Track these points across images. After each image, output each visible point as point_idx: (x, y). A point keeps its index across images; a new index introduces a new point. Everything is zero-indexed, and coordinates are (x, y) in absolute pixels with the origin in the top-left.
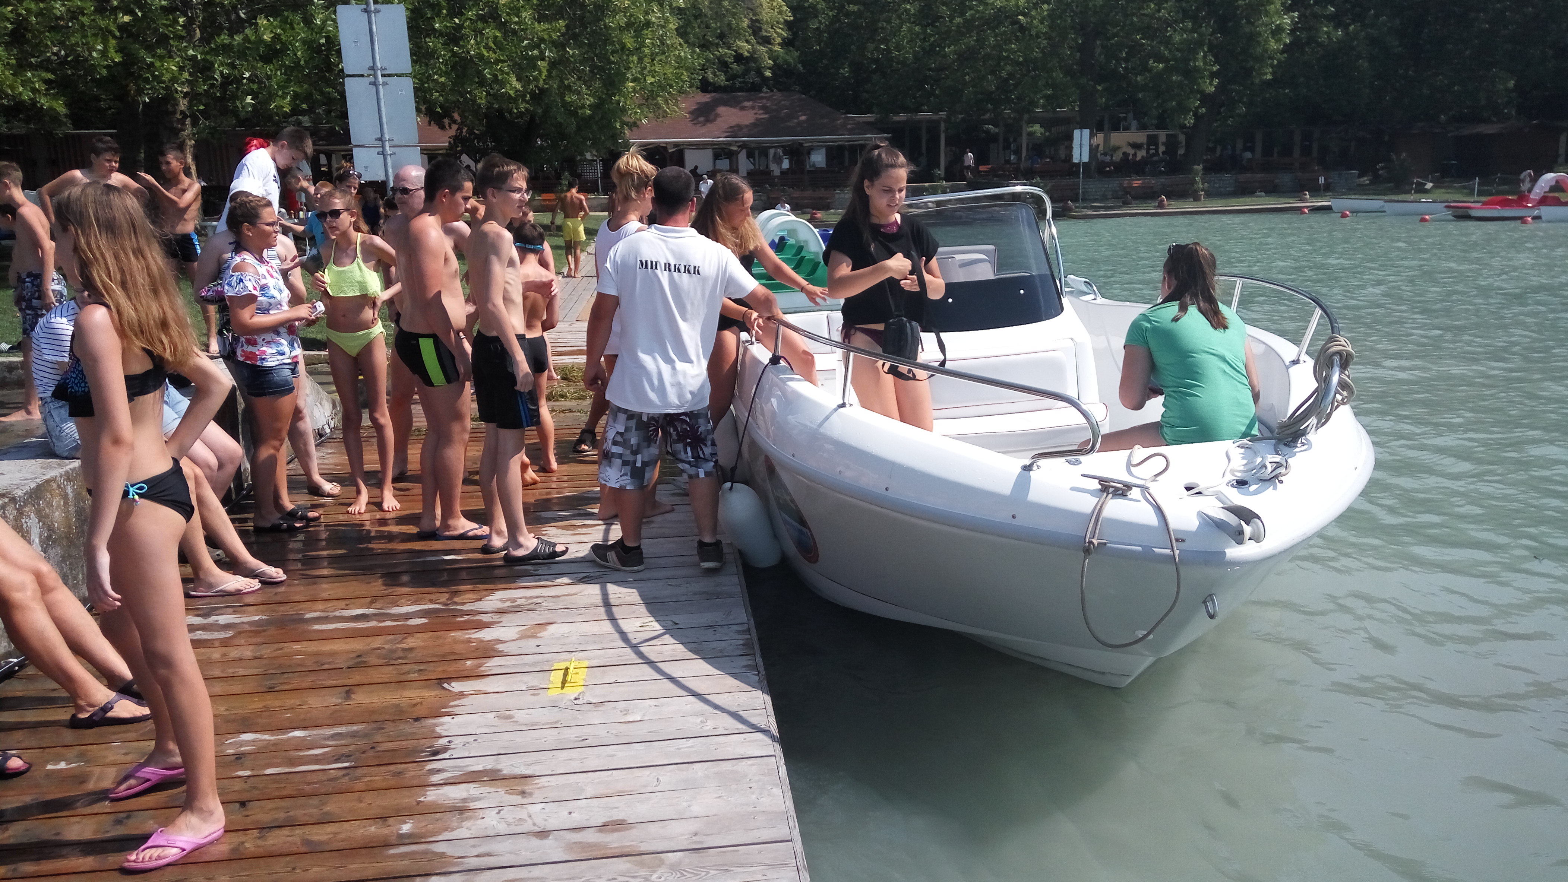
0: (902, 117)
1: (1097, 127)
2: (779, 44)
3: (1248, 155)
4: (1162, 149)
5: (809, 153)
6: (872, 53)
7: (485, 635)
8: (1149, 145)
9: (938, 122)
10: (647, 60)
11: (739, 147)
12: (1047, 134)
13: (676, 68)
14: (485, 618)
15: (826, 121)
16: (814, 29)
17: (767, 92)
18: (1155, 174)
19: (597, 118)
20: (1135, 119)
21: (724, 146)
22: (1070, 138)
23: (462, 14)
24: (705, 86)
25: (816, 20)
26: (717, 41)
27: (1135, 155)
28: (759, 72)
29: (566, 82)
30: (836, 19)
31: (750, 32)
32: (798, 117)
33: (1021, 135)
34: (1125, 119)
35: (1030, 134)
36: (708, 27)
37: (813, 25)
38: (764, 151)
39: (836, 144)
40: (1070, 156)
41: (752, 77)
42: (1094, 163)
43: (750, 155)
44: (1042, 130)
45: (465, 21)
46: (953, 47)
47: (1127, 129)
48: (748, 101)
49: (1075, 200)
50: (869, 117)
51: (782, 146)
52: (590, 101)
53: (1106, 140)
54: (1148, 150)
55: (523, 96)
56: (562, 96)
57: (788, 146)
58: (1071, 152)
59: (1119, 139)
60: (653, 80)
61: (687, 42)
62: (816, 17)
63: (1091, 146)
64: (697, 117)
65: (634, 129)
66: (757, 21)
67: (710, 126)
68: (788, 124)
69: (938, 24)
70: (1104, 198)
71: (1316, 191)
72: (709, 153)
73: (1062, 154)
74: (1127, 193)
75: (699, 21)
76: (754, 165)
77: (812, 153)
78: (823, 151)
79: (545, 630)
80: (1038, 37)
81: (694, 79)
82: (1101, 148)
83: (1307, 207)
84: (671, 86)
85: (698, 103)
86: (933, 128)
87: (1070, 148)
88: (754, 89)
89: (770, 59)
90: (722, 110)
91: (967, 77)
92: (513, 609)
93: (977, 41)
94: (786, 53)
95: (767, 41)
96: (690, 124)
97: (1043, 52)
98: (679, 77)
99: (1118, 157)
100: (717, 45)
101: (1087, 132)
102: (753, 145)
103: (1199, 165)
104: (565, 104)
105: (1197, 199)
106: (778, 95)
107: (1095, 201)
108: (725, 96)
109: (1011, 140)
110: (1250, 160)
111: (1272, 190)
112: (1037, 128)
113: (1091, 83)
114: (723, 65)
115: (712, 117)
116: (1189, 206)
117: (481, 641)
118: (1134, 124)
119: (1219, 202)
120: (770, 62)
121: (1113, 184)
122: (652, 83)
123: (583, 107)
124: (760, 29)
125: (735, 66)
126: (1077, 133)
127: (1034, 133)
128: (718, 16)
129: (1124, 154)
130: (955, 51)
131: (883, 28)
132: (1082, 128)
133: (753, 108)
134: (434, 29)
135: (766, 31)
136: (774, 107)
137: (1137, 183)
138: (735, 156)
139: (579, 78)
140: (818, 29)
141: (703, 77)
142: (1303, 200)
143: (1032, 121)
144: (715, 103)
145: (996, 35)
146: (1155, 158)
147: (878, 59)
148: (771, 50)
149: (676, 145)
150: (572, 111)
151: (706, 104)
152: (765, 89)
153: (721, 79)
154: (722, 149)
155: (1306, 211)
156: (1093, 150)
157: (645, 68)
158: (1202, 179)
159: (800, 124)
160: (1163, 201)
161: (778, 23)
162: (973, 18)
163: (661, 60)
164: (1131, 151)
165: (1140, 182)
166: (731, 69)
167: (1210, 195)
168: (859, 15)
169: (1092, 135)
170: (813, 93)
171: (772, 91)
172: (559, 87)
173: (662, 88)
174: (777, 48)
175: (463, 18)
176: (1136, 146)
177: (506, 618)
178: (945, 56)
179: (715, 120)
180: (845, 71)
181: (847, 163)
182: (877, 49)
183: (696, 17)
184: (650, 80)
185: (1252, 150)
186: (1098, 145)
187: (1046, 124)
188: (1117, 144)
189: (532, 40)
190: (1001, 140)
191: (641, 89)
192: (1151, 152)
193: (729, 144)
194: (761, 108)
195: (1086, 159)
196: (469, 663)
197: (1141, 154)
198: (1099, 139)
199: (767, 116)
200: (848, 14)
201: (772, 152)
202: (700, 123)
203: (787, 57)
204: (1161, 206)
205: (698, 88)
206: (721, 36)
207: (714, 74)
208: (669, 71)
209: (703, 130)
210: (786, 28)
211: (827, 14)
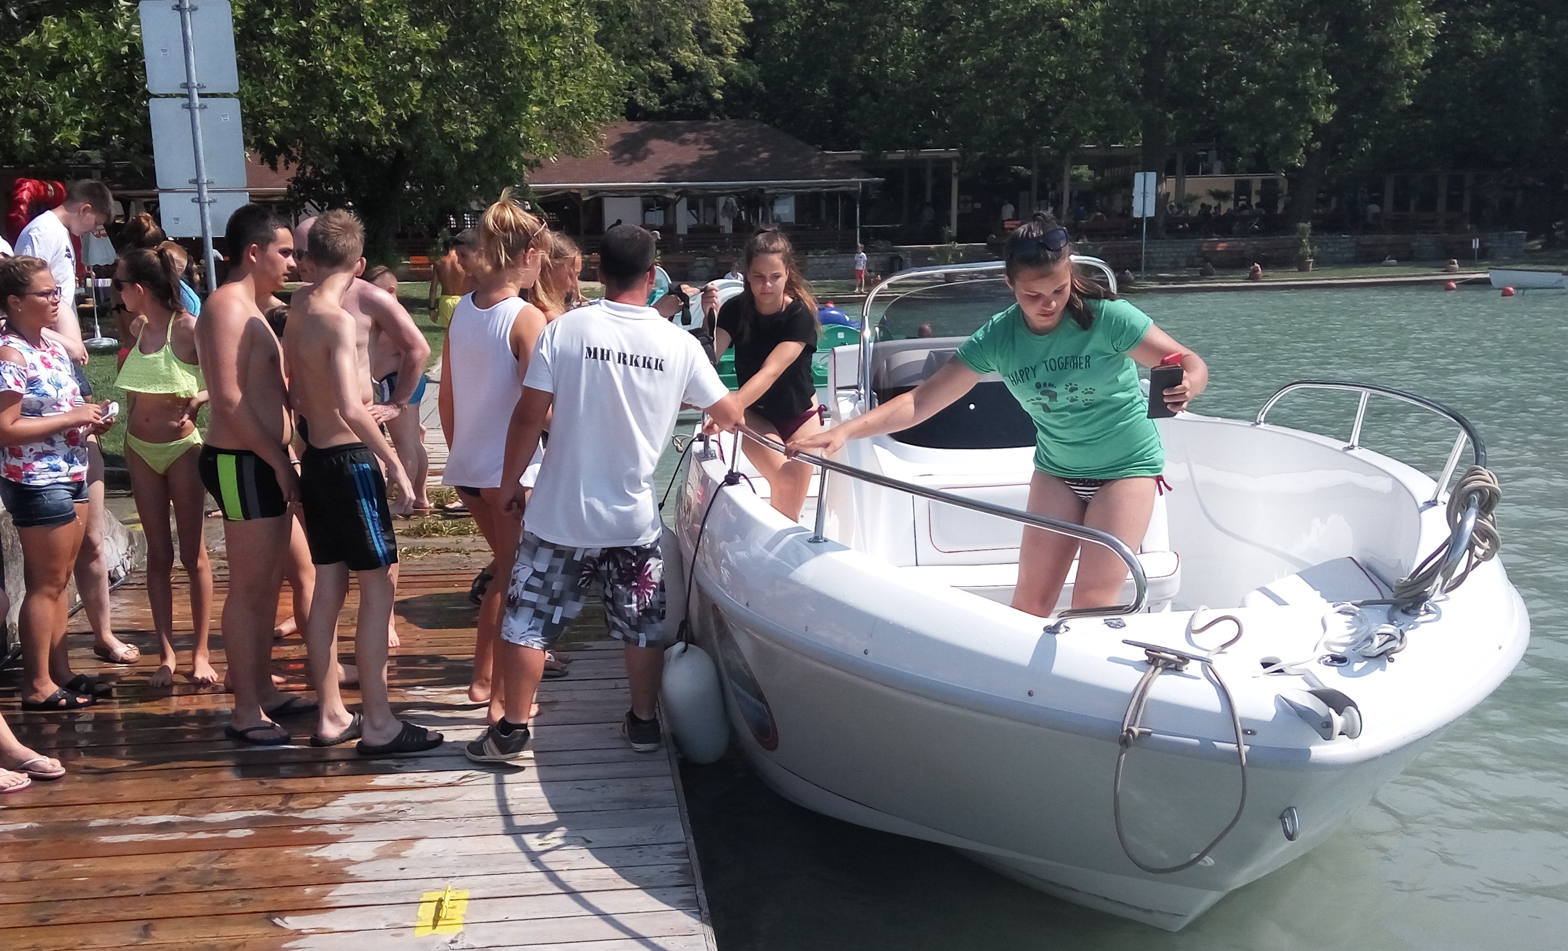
0: (901, 154)
1: (1167, 170)
2: (734, 56)
3: (1374, 208)
4: (1255, 200)
5: (772, 204)
6: (860, 68)
7: (331, 853)
8: (1238, 193)
9: (949, 160)
10: (555, 76)
11: (677, 194)
12: (1098, 178)
13: (594, 87)
14: (331, 830)
15: (795, 159)
16: (781, 35)
17: (715, 120)
18: (1246, 233)
19: (485, 155)
20: (1219, 158)
21: (657, 193)
22: (1129, 184)
23: (311, 15)
24: (632, 112)
25: (784, 24)
26: (649, 50)
27: (1218, 208)
28: (706, 93)
29: (445, 106)
30: (811, 21)
31: (695, 38)
32: (758, 154)
33: (1061, 179)
34: (1205, 158)
35: (1075, 179)
36: (638, 32)
37: (780, 28)
38: (710, 199)
39: (809, 191)
40: (1130, 208)
41: (696, 100)
42: (1162, 218)
43: (691, 206)
44: (1091, 173)
45: (314, 25)
46: (969, 59)
47: (1207, 172)
48: (691, 132)
49: (1136, 268)
50: (855, 154)
51: (736, 194)
52: (476, 131)
53: (1179, 187)
54: (1236, 201)
55: (388, 126)
56: (439, 123)
57: (743, 193)
58: (1131, 202)
59: (1196, 185)
60: (563, 103)
61: (608, 51)
62: (784, 18)
63: (1157, 195)
64: (621, 154)
65: (535, 169)
66: (704, 23)
67: (637, 165)
68: (743, 163)
69: (950, 28)
70: (1175, 267)
71: (1468, 258)
72: (636, 203)
73: (1118, 204)
74: (1207, 260)
75: (625, 23)
76: (698, 219)
77: (776, 203)
78: (792, 200)
79: (412, 847)
80: (1086, 44)
81: (618, 102)
82: (1172, 197)
83: (1454, 280)
84: (587, 112)
85: (622, 135)
86: (942, 168)
87: (1130, 198)
88: (697, 115)
89: (720, 75)
90: (655, 144)
91: (989, 100)
92: (368, 819)
93: (1003, 51)
94: (743, 68)
95: (717, 51)
96: (611, 163)
97: (1094, 67)
98: (597, 99)
99: (1194, 210)
100: (650, 56)
101: (1152, 176)
102: (696, 192)
103: (1306, 222)
104: (443, 135)
105: (1303, 268)
106: (731, 124)
107: (1163, 270)
108: (658, 125)
109: (1049, 186)
110: (1376, 216)
111: (1407, 257)
112: (1084, 171)
113: (1159, 110)
114: (658, 83)
115: (641, 154)
116: (1292, 278)
117: (325, 861)
118: (1218, 165)
119: (1334, 272)
120: (722, 79)
121: (1188, 247)
122: (562, 107)
123: (467, 139)
124: (708, 34)
125: (674, 85)
126: (1139, 177)
127: (1081, 176)
128: (651, 18)
129: (1203, 205)
130: (973, 65)
131: (874, 34)
132: (1146, 169)
133: (696, 141)
134: (271, 34)
135: (717, 38)
136: (725, 141)
137: (1221, 246)
138: (671, 207)
139: (463, 101)
140: (787, 34)
141: (631, 99)
142: (1448, 271)
143: (1078, 160)
144: (647, 135)
145: (1030, 44)
146: (1246, 212)
147: (867, 75)
148: (722, 63)
149: (592, 191)
150: (453, 145)
151: (634, 136)
152: (712, 116)
153: (654, 102)
154: (655, 197)
155: (1453, 285)
156: (1161, 201)
157: (552, 87)
158: (1310, 241)
159: (761, 162)
160: (1256, 270)
161: (732, 25)
162: (999, 22)
163: (573, 77)
164: (1213, 203)
165: (1224, 245)
166: (668, 88)
167: (1320, 263)
168: (843, 15)
169: (1159, 181)
170: (777, 121)
171: (723, 118)
172: (436, 112)
173: (574, 113)
174: (731, 61)
175: (312, 20)
176: (1221, 196)
177: (359, 831)
178: (960, 71)
179: (644, 157)
180: (823, 91)
181: (823, 216)
182: (867, 62)
183: (622, 19)
184: (559, 102)
185: (1379, 201)
186: (1168, 194)
187: (1098, 164)
188: (1194, 193)
189: (403, 50)
190: (1034, 188)
191: (548, 114)
192: (1241, 203)
193: (665, 190)
194: (707, 141)
195: (1151, 212)
196: (308, 890)
197: (1227, 206)
198: (1169, 185)
199: (716, 152)
200: (827, 15)
201: (721, 201)
202: (625, 161)
203: (744, 73)
204: (1253, 277)
205: (622, 115)
206: (656, 45)
207: (645, 95)
208: (585, 92)
209: (629, 171)
210: (743, 34)
211: (799, 15)
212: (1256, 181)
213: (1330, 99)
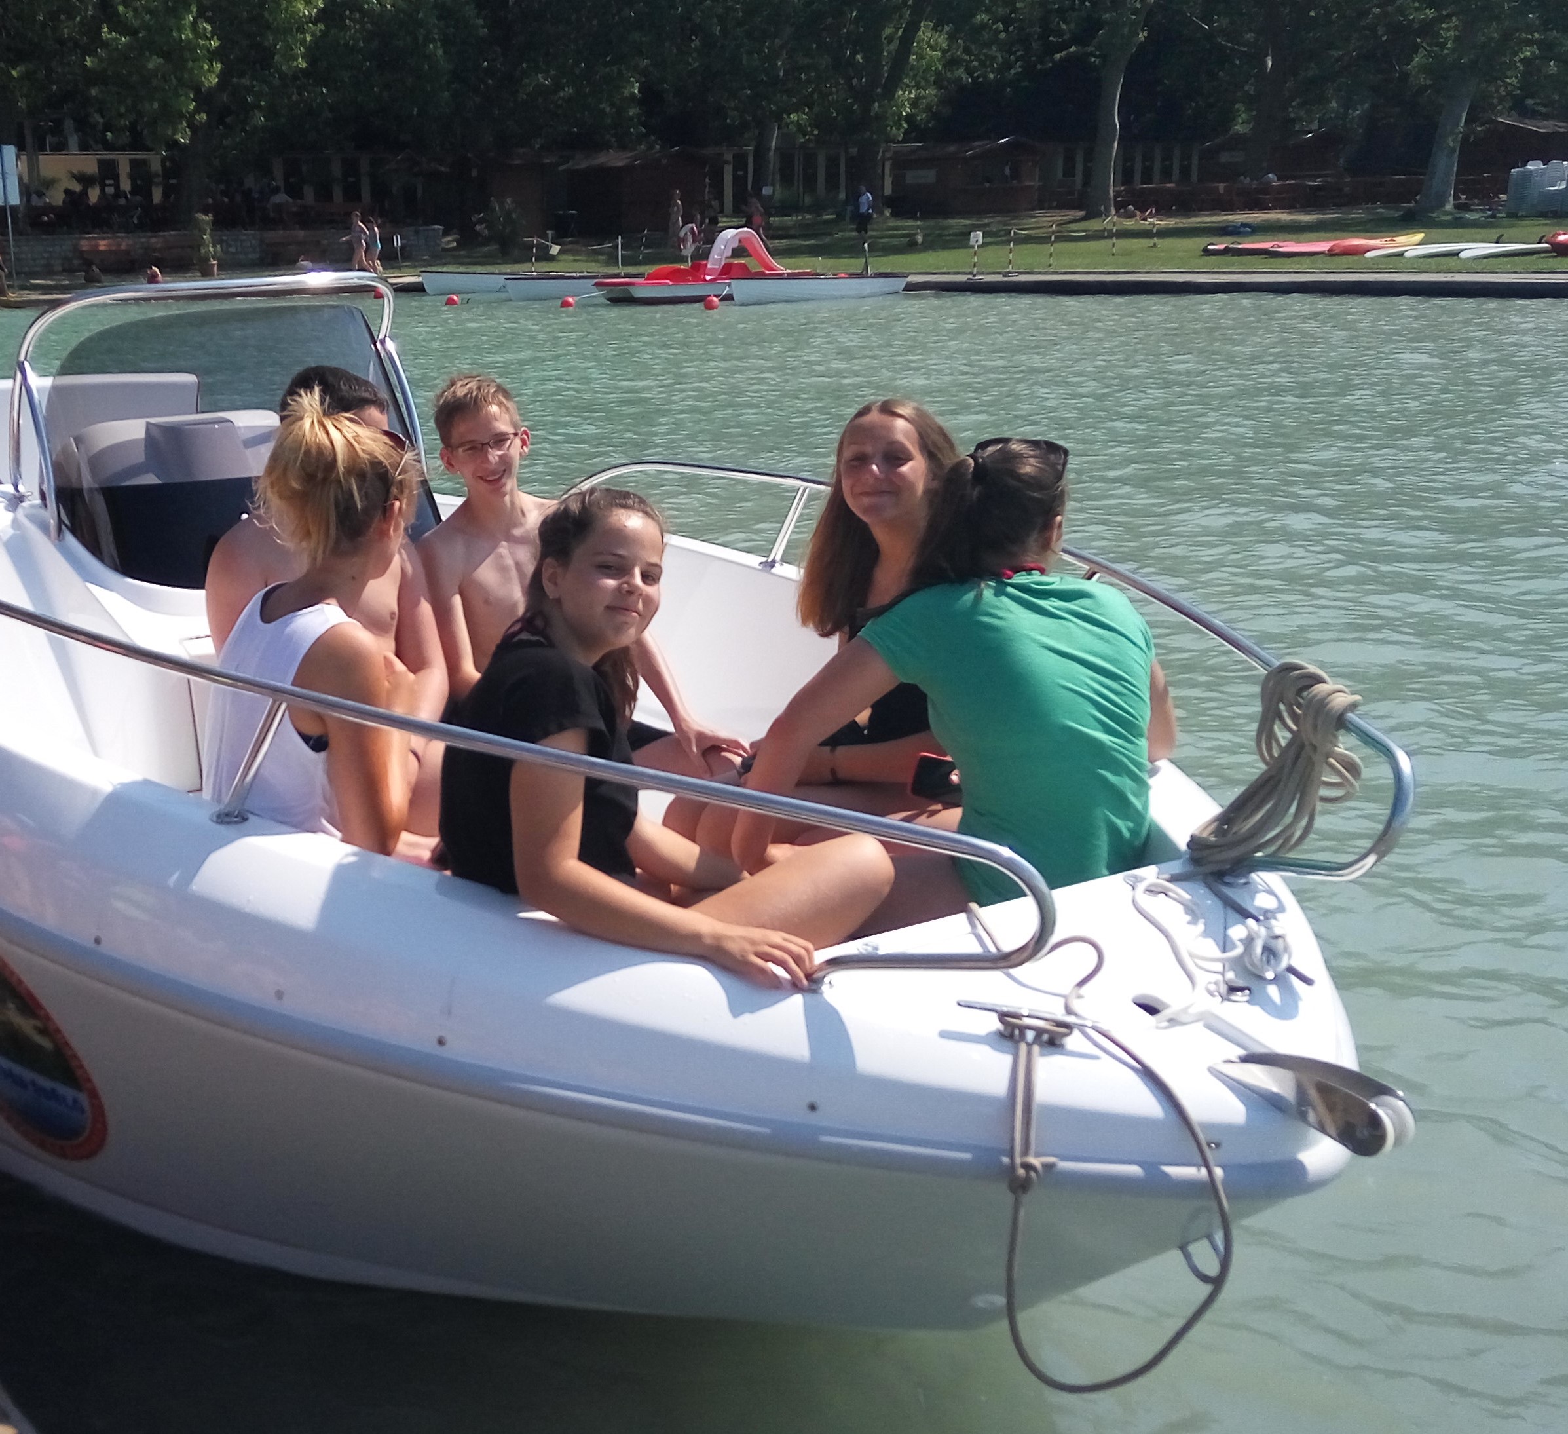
1: (24, 142)
8: (103, 178)
20: (77, 130)
27: (84, 195)
42: (25, 209)
47: (63, 147)
54: (103, 185)
71: (392, 258)
82: (34, 181)
101: (11, 152)
103: (205, 214)
107: (36, 275)
110: (278, 206)
111: (321, 258)
118: (75, 139)
121: (62, 245)
137: (103, 245)
156: (24, 184)
158: (212, 236)
160: (154, 276)
164: (76, 188)
165: (107, 242)
167: (225, 265)
169: (19, 158)
176: (85, 180)
195: (15, 199)
197: (94, 193)
212: (123, 161)
213: (213, 55)
